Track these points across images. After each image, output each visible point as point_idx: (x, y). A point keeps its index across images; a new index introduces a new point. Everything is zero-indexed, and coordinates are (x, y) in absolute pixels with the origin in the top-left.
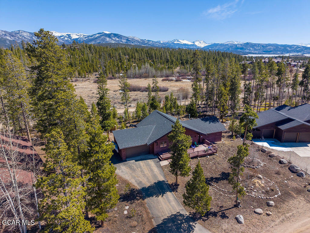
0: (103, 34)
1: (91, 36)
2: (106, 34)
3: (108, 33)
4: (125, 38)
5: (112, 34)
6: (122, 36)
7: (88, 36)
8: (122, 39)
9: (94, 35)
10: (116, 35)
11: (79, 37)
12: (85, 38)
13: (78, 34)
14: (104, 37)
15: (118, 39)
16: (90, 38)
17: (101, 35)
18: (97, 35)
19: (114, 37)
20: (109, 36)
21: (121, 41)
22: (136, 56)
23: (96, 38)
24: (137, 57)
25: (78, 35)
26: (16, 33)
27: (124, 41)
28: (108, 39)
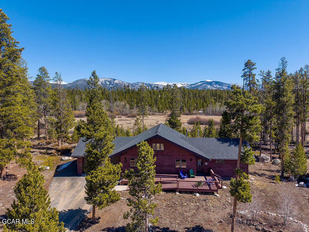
0: (205, 82)
1: (194, 85)
2: (208, 82)
3: (209, 81)
4: (226, 85)
5: (213, 82)
6: (224, 83)
7: (191, 85)
8: (223, 86)
9: (196, 83)
10: (217, 83)
11: (183, 86)
12: (189, 86)
13: (182, 83)
14: (206, 85)
15: (219, 86)
16: (193, 86)
17: (203, 83)
18: (200, 83)
19: (216, 85)
20: (210, 83)
21: (222, 88)
22: (224, 95)
23: (198, 86)
24: (224, 97)
25: (182, 85)
26: (136, 84)
27: (225, 88)
28: (209, 87)
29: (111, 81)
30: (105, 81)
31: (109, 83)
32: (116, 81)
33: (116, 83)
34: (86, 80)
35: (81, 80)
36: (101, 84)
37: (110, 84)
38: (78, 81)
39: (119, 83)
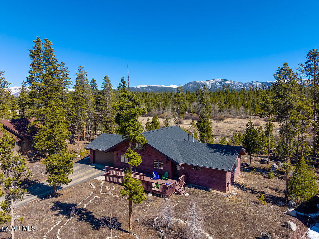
26: (250, 84)
29: (221, 82)
30: (216, 82)
31: (219, 84)
32: (227, 81)
33: (227, 84)
34: (196, 83)
35: (192, 83)
36: (211, 85)
37: (220, 86)
38: (188, 84)
39: (231, 84)
